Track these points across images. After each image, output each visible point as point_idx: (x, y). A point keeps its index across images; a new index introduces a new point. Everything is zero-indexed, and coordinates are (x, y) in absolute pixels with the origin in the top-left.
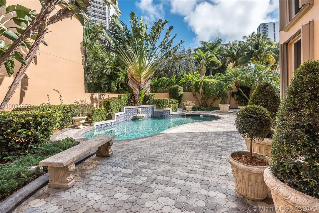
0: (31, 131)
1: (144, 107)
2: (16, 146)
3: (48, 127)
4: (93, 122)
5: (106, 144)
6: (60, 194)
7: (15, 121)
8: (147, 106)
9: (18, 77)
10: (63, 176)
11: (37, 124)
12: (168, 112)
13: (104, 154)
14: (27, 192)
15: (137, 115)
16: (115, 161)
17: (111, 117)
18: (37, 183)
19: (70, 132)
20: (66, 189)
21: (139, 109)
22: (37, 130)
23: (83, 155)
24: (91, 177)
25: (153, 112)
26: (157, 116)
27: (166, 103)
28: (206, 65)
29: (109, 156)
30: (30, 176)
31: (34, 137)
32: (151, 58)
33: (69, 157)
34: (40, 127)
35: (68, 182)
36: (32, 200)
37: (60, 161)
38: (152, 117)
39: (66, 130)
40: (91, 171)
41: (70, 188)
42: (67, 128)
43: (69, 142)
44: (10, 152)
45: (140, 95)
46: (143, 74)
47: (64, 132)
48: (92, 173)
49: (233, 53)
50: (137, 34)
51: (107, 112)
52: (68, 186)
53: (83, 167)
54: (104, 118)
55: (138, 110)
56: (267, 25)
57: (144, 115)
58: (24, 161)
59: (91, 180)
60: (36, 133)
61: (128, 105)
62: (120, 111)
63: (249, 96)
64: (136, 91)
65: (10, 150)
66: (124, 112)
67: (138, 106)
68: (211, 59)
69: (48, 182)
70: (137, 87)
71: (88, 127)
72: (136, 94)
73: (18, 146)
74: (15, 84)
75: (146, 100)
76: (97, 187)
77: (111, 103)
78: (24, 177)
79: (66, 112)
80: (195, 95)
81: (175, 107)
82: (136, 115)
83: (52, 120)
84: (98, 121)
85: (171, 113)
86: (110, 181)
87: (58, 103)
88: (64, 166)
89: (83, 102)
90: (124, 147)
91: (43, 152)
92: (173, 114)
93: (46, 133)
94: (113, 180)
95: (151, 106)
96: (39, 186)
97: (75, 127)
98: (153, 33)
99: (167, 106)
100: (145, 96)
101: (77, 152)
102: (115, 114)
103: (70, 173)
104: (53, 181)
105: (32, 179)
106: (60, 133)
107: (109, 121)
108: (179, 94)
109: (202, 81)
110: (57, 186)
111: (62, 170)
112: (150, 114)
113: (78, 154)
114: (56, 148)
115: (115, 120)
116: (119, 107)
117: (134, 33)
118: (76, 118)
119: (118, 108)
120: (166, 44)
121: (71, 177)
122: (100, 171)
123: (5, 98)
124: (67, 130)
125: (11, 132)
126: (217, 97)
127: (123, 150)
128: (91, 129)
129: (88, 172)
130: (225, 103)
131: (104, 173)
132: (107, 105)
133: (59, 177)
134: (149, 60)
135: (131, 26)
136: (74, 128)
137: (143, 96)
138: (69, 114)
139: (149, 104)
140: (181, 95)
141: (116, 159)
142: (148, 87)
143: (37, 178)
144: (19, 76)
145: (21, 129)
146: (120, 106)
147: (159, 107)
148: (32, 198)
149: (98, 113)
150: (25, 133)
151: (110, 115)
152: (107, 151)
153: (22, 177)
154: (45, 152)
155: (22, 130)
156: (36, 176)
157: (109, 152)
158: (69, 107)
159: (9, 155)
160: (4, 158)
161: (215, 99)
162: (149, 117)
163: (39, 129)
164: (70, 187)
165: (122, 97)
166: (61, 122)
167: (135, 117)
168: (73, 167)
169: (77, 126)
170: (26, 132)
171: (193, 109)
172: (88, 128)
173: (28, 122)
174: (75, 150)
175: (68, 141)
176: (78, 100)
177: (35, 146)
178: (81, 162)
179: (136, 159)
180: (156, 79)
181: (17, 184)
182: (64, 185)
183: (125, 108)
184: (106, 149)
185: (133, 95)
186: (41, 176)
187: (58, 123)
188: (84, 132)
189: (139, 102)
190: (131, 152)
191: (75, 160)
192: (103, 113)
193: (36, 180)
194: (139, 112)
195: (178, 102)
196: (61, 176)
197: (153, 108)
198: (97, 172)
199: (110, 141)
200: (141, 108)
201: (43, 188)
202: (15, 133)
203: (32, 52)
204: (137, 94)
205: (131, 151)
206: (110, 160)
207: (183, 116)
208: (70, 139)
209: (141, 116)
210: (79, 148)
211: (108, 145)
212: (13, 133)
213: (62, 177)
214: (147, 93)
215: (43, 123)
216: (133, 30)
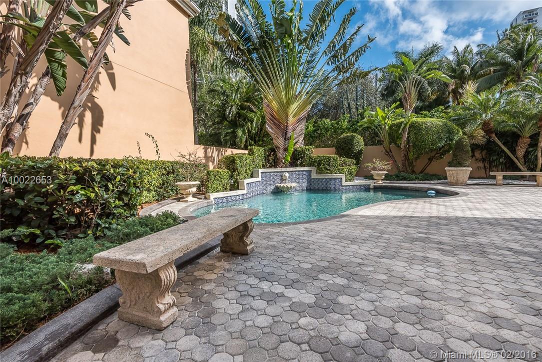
0: (95, 190)
1: (293, 171)
2: (69, 220)
3: (129, 186)
4: (209, 193)
5: (241, 228)
6: (141, 344)
7: (62, 167)
8: (298, 169)
9: (78, 94)
10: (148, 297)
11: (107, 178)
12: (337, 181)
13: (236, 248)
14: (66, 327)
15: (282, 185)
16: (263, 266)
17: (238, 186)
18: (94, 305)
19: (173, 206)
20: (156, 330)
21: (284, 173)
22: (107, 189)
23: (194, 247)
24: (215, 302)
25: (310, 181)
26: (316, 188)
27: (334, 165)
28: (417, 87)
29: (247, 255)
30: (82, 287)
31: (102, 204)
32: (306, 79)
33: (161, 248)
34: (112, 184)
35: (160, 313)
36: (76, 352)
37: (138, 257)
38: (307, 190)
39: (166, 204)
40: (213, 285)
41: (165, 328)
42: (169, 201)
43: (169, 219)
44: (59, 231)
45: (286, 150)
46: (294, 107)
47: (164, 206)
48: (217, 291)
49: (463, 71)
50: (282, 30)
51: (231, 176)
52: (161, 322)
53: (195, 274)
54: (226, 187)
55: (282, 176)
56: (534, 13)
57: (293, 185)
58: (77, 251)
59: (214, 311)
60: (106, 196)
61: (264, 167)
62: (252, 176)
63: (515, 150)
64: (279, 142)
65: (58, 226)
66: (259, 179)
67: (283, 170)
68: (429, 75)
69: (117, 305)
70: (280, 134)
71: (201, 200)
72: (279, 148)
73: (71, 220)
74: (75, 108)
75: (297, 159)
76: (231, 333)
77: (238, 161)
78: (65, 290)
79: (165, 172)
80: (388, 150)
81: (350, 173)
82: (279, 185)
83: (138, 175)
84: (216, 190)
85: (344, 183)
86: (263, 321)
87: (153, 157)
88: (149, 272)
89: (193, 156)
90: (274, 237)
91: (119, 236)
92: (347, 186)
93: (126, 199)
94: (270, 320)
95: (306, 169)
96: (98, 315)
97: (181, 200)
98: (313, 26)
99: (336, 170)
100: (295, 150)
101: (181, 237)
102: (245, 180)
103: (167, 289)
104: (128, 305)
105: (83, 295)
106: (156, 207)
107: (235, 191)
108: (357, 149)
109: (409, 120)
110: (136, 318)
111: (145, 280)
112: (305, 185)
113: (184, 243)
114: (144, 228)
115: (245, 192)
116: (251, 168)
117: (276, 29)
118: (182, 183)
119: (248, 171)
120: (337, 47)
121: (169, 298)
122: (233, 288)
123: (59, 132)
124: (168, 204)
125: (56, 189)
126: (437, 153)
127: (272, 243)
128: (206, 205)
129: (207, 287)
130: (460, 164)
131: (243, 293)
132: (231, 163)
133: (141, 297)
134: (303, 84)
135: (273, 15)
136: (179, 201)
137: (291, 150)
138: (171, 177)
139: (302, 165)
140: (360, 152)
141: (265, 263)
142: (301, 135)
143: (97, 291)
144: (80, 92)
145: (74, 185)
146: (253, 168)
147: (320, 172)
148: (77, 345)
149: (217, 177)
150: (83, 195)
151: (236, 181)
152: (243, 243)
153: (61, 289)
154: (121, 236)
155: (77, 187)
156: (94, 287)
157: (247, 245)
158: (170, 164)
159: (58, 236)
160: (46, 242)
161: (430, 160)
162: (303, 190)
163: (111, 188)
164: (165, 326)
165: (255, 151)
166: (158, 190)
167: (277, 188)
168: (170, 275)
169: (184, 198)
170: (86, 193)
171: (387, 177)
172: (200, 202)
173: (87, 170)
174: (176, 234)
175: (167, 218)
176: (185, 153)
177: (106, 222)
178: (191, 263)
179: (310, 266)
180: (310, 123)
181: (45, 306)
182: (152, 318)
183: (260, 171)
184: (241, 239)
185: (273, 150)
186: (104, 288)
187: (155, 191)
188: (196, 208)
189: (283, 161)
190: (293, 249)
191: (177, 256)
192: (225, 177)
193: (93, 297)
194: (285, 180)
195: (355, 162)
196: (144, 294)
197: (309, 173)
198: (226, 289)
199: (249, 221)
200: (288, 172)
201: (108, 320)
202: (64, 193)
203: (100, 47)
204: (282, 147)
205: (291, 247)
206: (252, 264)
207: (367, 189)
208: (171, 215)
209: (289, 186)
210: (186, 229)
211: (244, 229)
212: (60, 192)
213: (146, 298)
214: (298, 146)
215: (118, 178)
216: (276, 24)
